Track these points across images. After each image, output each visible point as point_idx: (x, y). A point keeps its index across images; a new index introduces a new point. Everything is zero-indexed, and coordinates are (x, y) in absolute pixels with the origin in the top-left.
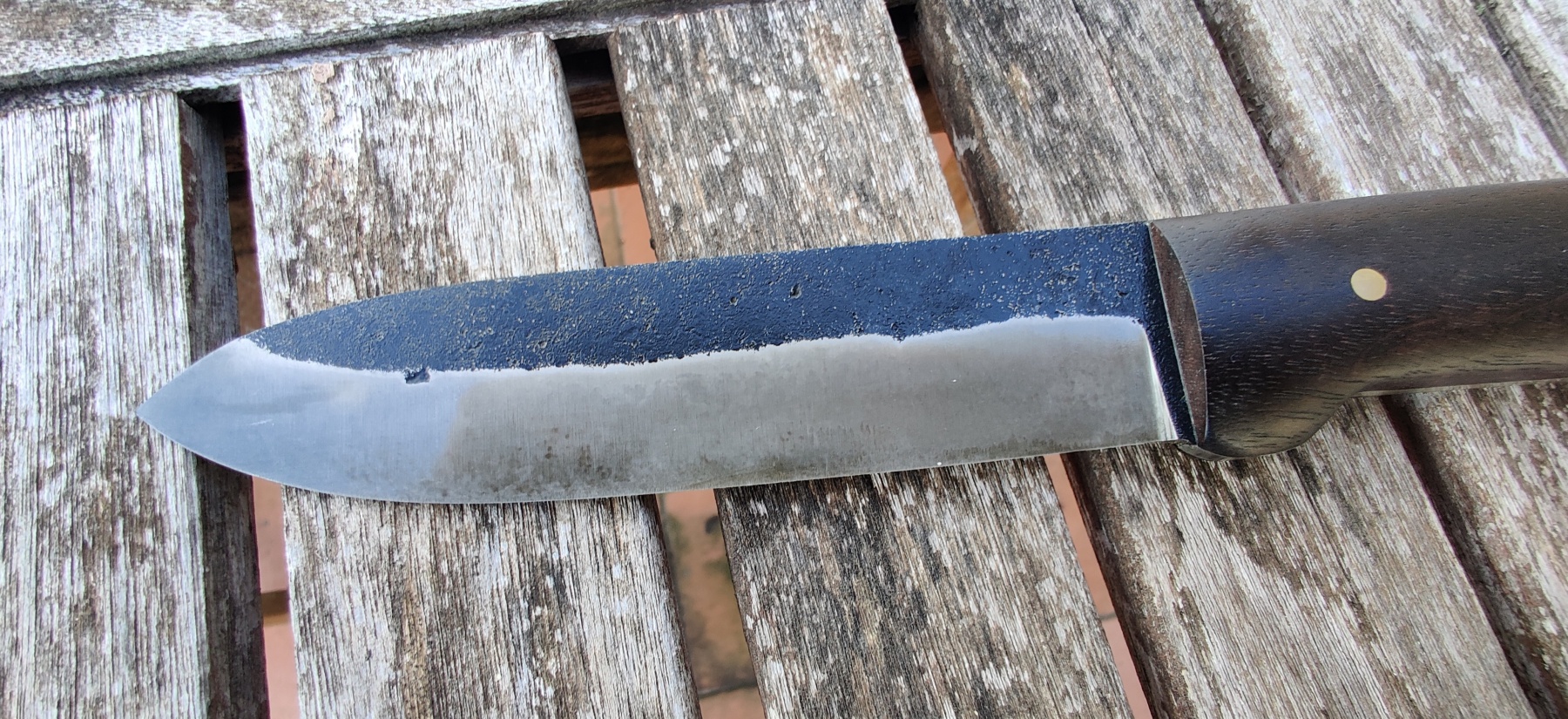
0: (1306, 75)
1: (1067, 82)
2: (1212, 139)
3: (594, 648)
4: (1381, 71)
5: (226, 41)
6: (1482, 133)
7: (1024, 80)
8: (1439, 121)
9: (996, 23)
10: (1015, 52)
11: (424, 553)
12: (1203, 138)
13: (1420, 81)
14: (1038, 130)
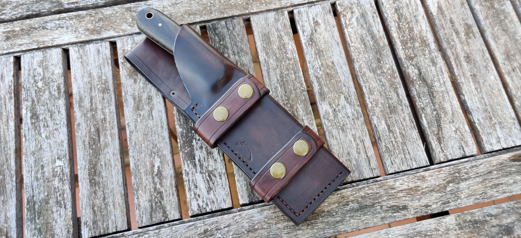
0: (258, 37)
1: (223, 39)
2: (242, 46)
3: (155, 104)
4: (270, 36)
5: (115, 35)
6: (284, 45)
7: (217, 38)
8: (277, 43)
9: (215, 31)
10: (217, 34)
11: (137, 94)
12: (241, 46)
13: (276, 38)
14: (217, 45)
